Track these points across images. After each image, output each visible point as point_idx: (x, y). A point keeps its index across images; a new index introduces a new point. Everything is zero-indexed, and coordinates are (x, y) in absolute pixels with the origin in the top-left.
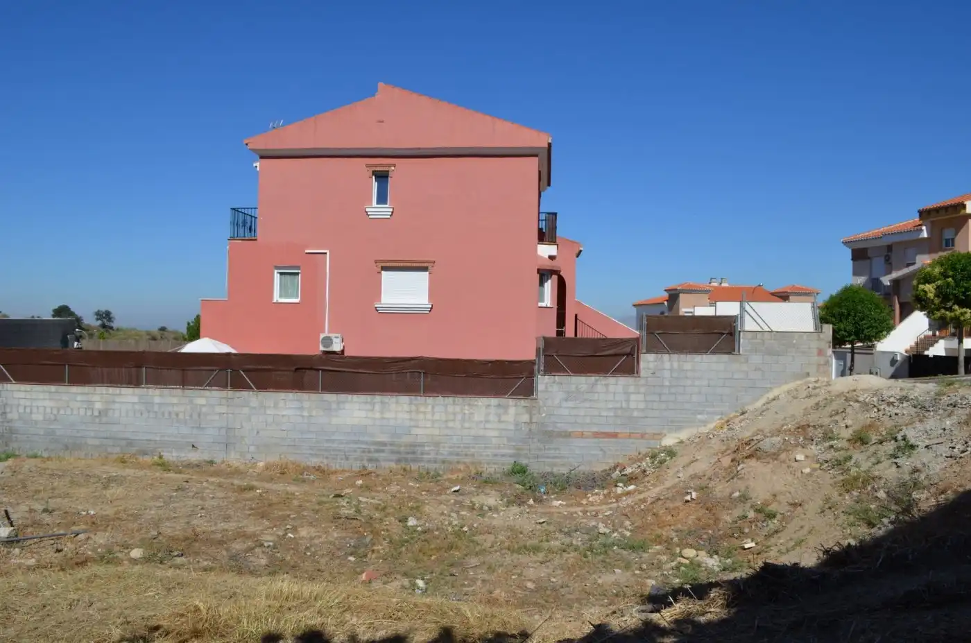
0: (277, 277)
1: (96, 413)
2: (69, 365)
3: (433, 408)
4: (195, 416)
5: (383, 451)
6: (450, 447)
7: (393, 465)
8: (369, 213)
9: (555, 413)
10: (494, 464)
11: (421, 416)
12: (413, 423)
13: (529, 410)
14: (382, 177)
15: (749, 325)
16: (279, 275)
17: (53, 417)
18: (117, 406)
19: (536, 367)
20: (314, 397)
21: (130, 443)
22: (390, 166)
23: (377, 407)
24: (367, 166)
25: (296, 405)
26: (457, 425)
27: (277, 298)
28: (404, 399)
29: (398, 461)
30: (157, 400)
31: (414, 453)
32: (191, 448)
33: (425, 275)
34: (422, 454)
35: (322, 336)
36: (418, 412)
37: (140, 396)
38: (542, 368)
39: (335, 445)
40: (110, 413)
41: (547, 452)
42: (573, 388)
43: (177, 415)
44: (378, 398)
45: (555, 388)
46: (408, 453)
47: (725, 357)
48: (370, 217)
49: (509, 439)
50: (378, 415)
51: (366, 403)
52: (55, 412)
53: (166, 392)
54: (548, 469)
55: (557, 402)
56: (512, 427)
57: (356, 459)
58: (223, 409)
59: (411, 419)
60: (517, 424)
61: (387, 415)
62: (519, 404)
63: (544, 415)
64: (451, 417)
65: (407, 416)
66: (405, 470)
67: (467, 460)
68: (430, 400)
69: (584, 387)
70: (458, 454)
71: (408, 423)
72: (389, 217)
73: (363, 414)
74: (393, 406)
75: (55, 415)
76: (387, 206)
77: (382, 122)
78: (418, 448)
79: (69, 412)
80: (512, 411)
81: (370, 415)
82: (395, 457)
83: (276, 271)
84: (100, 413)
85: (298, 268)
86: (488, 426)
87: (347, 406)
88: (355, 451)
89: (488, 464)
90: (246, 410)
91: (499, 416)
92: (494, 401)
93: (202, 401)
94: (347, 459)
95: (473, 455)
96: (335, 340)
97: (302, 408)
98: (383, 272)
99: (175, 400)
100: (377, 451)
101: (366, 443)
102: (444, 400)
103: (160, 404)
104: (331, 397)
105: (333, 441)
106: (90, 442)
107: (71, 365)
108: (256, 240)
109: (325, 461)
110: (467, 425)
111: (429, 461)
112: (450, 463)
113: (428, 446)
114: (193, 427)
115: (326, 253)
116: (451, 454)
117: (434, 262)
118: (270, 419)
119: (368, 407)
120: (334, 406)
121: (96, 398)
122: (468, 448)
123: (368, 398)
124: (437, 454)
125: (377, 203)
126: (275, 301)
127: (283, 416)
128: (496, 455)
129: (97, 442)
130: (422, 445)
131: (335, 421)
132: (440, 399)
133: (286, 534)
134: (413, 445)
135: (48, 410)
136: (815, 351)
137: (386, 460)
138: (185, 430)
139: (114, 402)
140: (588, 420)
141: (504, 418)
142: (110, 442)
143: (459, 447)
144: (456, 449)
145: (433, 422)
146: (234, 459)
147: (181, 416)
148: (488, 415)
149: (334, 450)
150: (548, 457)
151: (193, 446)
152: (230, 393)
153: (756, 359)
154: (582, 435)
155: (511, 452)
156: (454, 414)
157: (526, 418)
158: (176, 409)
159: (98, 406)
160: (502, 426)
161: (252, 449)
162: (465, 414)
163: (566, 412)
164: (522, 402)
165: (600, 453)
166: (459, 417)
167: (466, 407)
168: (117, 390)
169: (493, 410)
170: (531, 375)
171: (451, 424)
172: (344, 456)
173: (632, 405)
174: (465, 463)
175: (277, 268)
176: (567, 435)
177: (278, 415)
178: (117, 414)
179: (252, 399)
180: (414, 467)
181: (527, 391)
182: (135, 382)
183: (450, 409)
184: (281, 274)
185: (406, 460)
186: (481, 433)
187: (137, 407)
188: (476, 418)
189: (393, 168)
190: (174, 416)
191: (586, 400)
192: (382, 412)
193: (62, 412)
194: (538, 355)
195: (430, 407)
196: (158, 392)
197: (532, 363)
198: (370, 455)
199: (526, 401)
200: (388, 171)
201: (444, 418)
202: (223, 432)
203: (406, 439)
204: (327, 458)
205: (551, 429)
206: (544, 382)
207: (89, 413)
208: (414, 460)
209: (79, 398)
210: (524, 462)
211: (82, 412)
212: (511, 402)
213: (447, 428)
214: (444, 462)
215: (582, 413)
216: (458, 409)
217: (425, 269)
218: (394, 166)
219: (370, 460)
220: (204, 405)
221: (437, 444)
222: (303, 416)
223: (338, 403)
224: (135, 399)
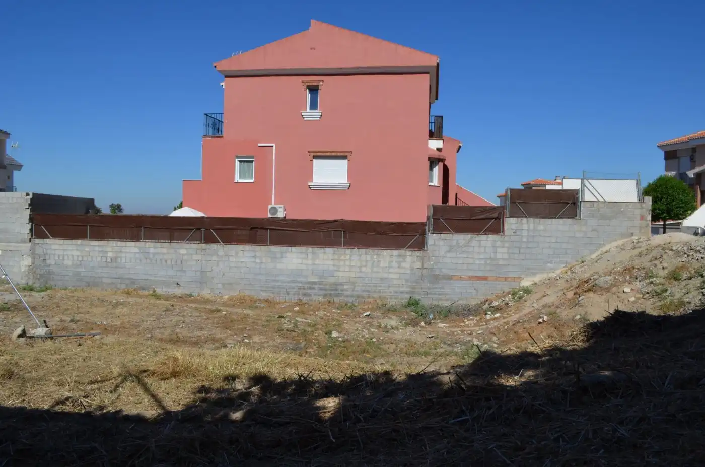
0: (237, 164)
1: (109, 260)
2: (90, 226)
3: (351, 256)
4: (179, 262)
5: (314, 288)
6: (363, 286)
7: (321, 299)
8: (304, 117)
9: (441, 261)
10: (396, 298)
11: (342, 263)
12: (336, 268)
13: (422, 260)
14: (314, 90)
15: (588, 197)
16: (239, 162)
17: (79, 263)
18: (123, 255)
19: (427, 228)
20: (263, 248)
21: (133, 282)
22: (319, 81)
23: (310, 256)
24: (303, 81)
25: (252, 254)
26: (369, 270)
27: (237, 179)
28: (330, 251)
29: (325, 296)
30: (152, 250)
31: (336, 290)
32: (176, 285)
33: (346, 162)
34: (342, 290)
35: (270, 206)
36: (339, 260)
37: (140, 248)
38: (431, 228)
39: (279, 284)
40: (119, 260)
41: (434, 290)
42: (454, 243)
43: (166, 261)
44: (310, 250)
45: (441, 243)
46: (332, 290)
47: (569, 221)
48: (305, 119)
49: (407, 281)
50: (310, 262)
51: (302, 253)
52: (80, 259)
53: (158, 245)
54: (435, 303)
55: (442, 253)
56: (409, 272)
57: (294, 294)
58: (199, 257)
59: (334, 265)
60: (412, 269)
61: (317, 262)
62: (414, 254)
63: (432, 263)
64: (364, 264)
65: (331, 263)
66: (329, 302)
67: (376, 295)
68: (348, 251)
69: (462, 242)
70: (368, 291)
71: (331, 268)
72: (319, 119)
73: (300, 261)
74: (321, 256)
75: (80, 261)
76: (318, 111)
77: (314, 49)
78: (339, 287)
79: (90, 259)
80: (409, 259)
81: (305, 262)
82: (323, 292)
83: (236, 160)
84: (111, 260)
85: (252, 157)
86: (391, 270)
87: (288, 255)
88: (294, 288)
89: (391, 298)
90: (214, 258)
91: (399, 263)
92: (395, 252)
93: (183, 251)
94: (288, 294)
95: (380, 292)
96: (279, 210)
97: (255, 257)
98: (314, 160)
99: (165, 251)
100: (310, 288)
101: (301, 282)
102: (359, 252)
103: (154, 254)
104: (276, 249)
105: (278, 281)
106: (105, 280)
107: (91, 226)
108: (222, 137)
109: (272, 296)
110: (375, 269)
111: (347, 296)
112: (363, 297)
113: (347, 285)
114: (177, 270)
115: (273, 146)
116: (364, 291)
117: (352, 152)
118: (232, 265)
119: (303, 256)
120: (279, 256)
121: (109, 249)
122: (377, 286)
123: (303, 249)
124: (353, 291)
125: (310, 110)
126: (236, 181)
127: (242, 262)
128: (396, 292)
129: (109, 281)
130: (342, 284)
131: (279, 266)
132: (356, 250)
133: (244, 339)
134: (336, 284)
135: (75, 258)
136: (639, 218)
137: (315, 295)
138: (171, 272)
139: (121, 252)
140: (465, 267)
141: (403, 265)
142: (119, 281)
143: (369, 286)
144: (367, 288)
145: (350, 266)
146: (206, 293)
147: (169, 262)
148: (391, 262)
149: (278, 287)
150: (435, 294)
151: (178, 284)
152: (204, 246)
153: (592, 222)
154: (461, 278)
155: (408, 290)
156: (366, 261)
157: (418, 265)
158: (165, 257)
159: (110, 255)
160: (402, 271)
161: (220, 286)
162: (374, 262)
163: (448, 261)
164: (417, 253)
165: (475, 291)
166: (369, 264)
167: (375, 257)
168: (123, 244)
169: (394, 259)
170: (423, 234)
171: (363, 269)
172: (285, 292)
173: (499, 256)
174: (373, 298)
175: (237, 157)
176: (450, 278)
177: (238, 262)
178: (124, 260)
179: (220, 249)
180: (336, 300)
181: (420, 245)
182: (136, 238)
183: (363, 257)
184: (240, 161)
185: (331, 295)
186: (385, 275)
187: (137, 255)
188: (382, 265)
189: (322, 83)
190: (164, 263)
191: (463, 252)
192: (313, 260)
193: (85, 259)
194: (428, 218)
195: (348, 257)
196: (152, 245)
197: (424, 224)
198: (304, 291)
199: (419, 252)
200: (318, 86)
201: (359, 265)
202: (199, 273)
203: (332, 280)
204: (273, 293)
205: (437, 273)
206: (432, 239)
207: (104, 260)
208: (337, 296)
209: (97, 249)
210: (417, 297)
211: (99, 259)
212: (408, 253)
213: (361, 272)
214: (358, 297)
215: (460, 262)
216: (368, 257)
217: (345, 157)
218: (323, 81)
219: (305, 295)
220: (185, 255)
221: (353, 283)
222: (255, 262)
223: (282, 253)
224: (137, 250)
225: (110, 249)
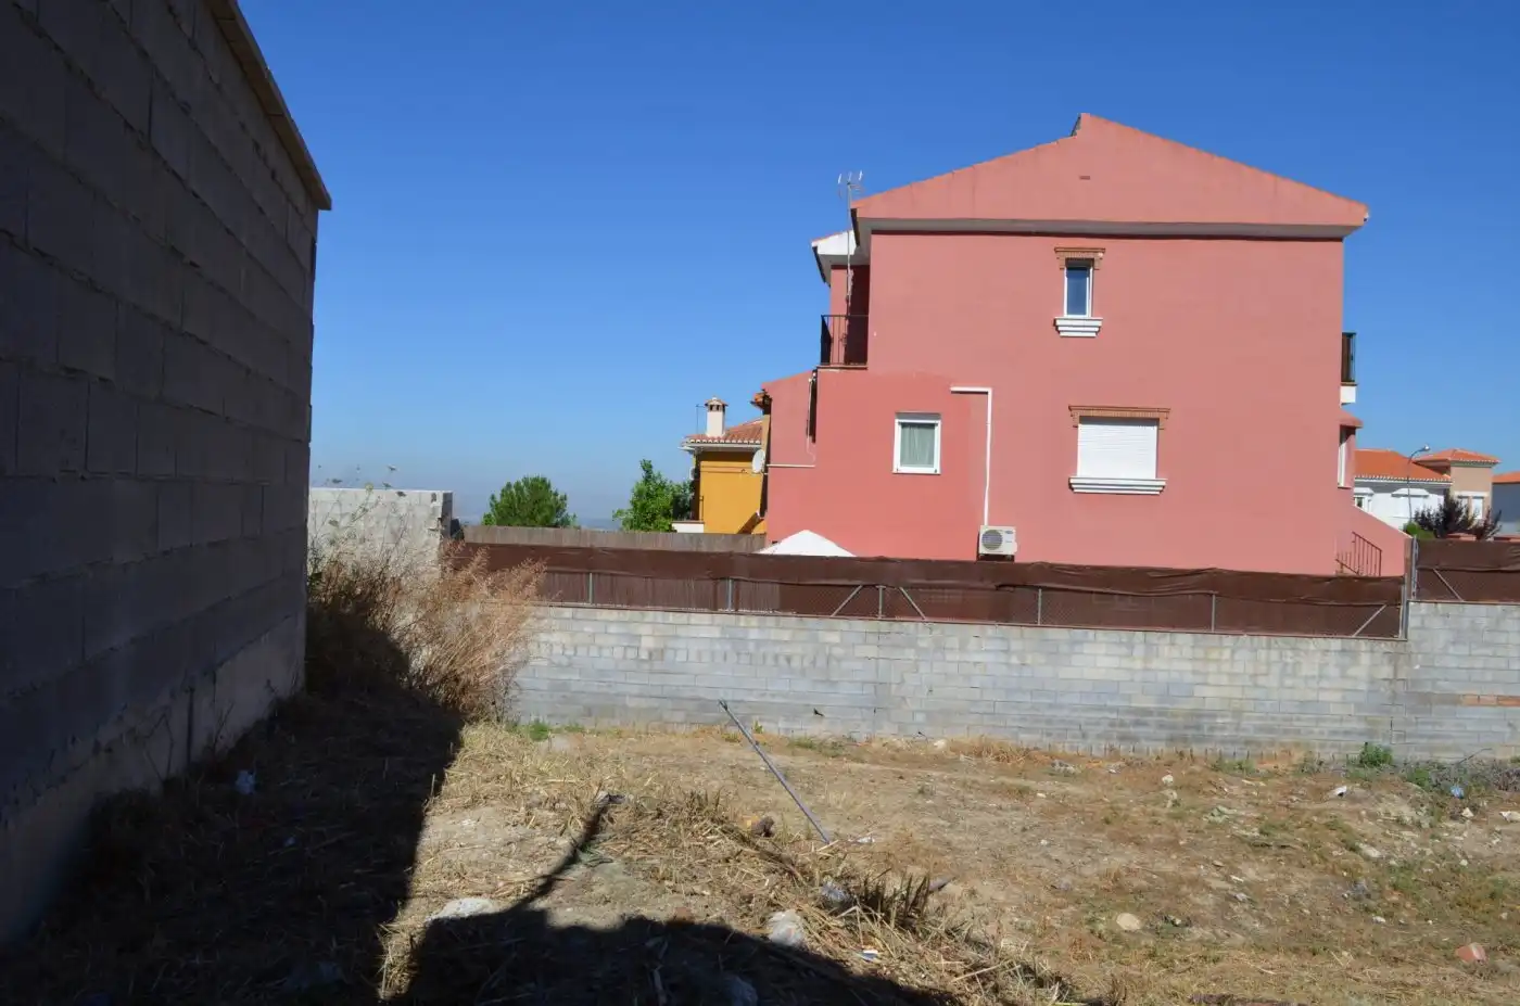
0: (898, 429)
1: (644, 656)
2: (594, 574)
3: (1233, 652)
4: (821, 662)
5: (1145, 724)
6: (1261, 718)
7: (1161, 747)
8: (1060, 329)
9: (1437, 665)
10: (1333, 746)
11: (1212, 668)
12: (1199, 679)
13: (1393, 659)
14: (1078, 268)
16: (900, 427)
17: (565, 661)
18: (681, 644)
19: (1404, 589)
20: (1028, 632)
22: (1095, 250)
23: (1139, 650)
24: (1057, 250)
25: (999, 645)
26: (1273, 681)
28: (1184, 639)
29: (1171, 740)
30: (754, 634)
31: (1198, 727)
32: (813, 714)
33: (1152, 430)
34: (1212, 729)
35: (981, 530)
36: (1206, 660)
37: (723, 628)
38: (1414, 590)
39: (1064, 713)
40: (669, 655)
41: (1420, 727)
42: (1466, 623)
43: (789, 660)
44: (1139, 635)
45: (1437, 623)
46: (1186, 727)
48: (1062, 334)
49: (1359, 706)
50: (1138, 665)
51: (1121, 643)
52: (570, 652)
53: (771, 621)
54: (1423, 756)
55: (1439, 645)
56: (1363, 687)
57: (1099, 736)
58: (871, 651)
59: (1195, 672)
60: (1372, 681)
61: (1155, 664)
62: (1377, 648)
63: (1417, 667)
64: (1263, 669)
65: (1188, 666)
66: (1181, 754)
67: (1287, 739)
68: (1228, 640)
69: (1484, 622)
70: (1270, 730)
71: (1189, 678)
72: (1094, 335)
73: (1113, 662)
74: (1165, 650)
75: (569, 657)
76: (1086, 317)
77: (1088, 178)
78: (1205, 720)
79: (594, 652)
80: (1365, 659)
81: (1126, 663)
82: (1164, 734)
83: (897, 421)
84: (650, 654)
85: (936, 416)
86: (1324, 684)
87: (1087, 649)
88: (1098, 724)
89: (1322, 746)
90: (910, 654)
91: (1343, 668)
92: (1335, 644)
93: (834, 638)
94: (1084, 736)
95: (1298, 732)
96: (1005, 537)
97: (1007, 651)
98: (1080, 425)
99: (786, 636)
100: (1137, 723)
101: (1116, 710)
102: (1252, 641)
103: (759, 643)
104: (1057, 634)
105: (1061, 707)
106: (632, 703)
107: (599, 574)
108: (866, 369)
109: (1046, 740)
110: (1288, 682)
111: (1223, 742)
112: (1259, 744)
113: (1223, 716)
114: (815, 681)
115: (986, 393)
116: (1261, 729)
117: (1167, 411)
118: (953, 668)
119: (1124, 650)
120: (1064, 648)
121: (644, 630)
122: (1291, 720)
123: (1124, 636)
124: (1237, 729)
125: (1069, 313)
126: (895, 471)
127: (976, 663)
128: (1335, 733)
129: (644, 703)
130: (1213, 715)
131: (1065, 673)
132: (1245, 638)
134: (1197, 714)
135: (557, 650)
137: (1148, 739)
138: (802, 686)
139: (676, 637)
140: (1489, 676)
141: (1352, 671)
142: (669, 704)
143: (1273, 719)
144: (1271, 722)
145: (1232, 675)
146: (889, 733)
147: (796, 663)
148: (1323, 666)
149: (1062, 721)
150: (1422, 736)
151: (816, 712)
152: (884, 626)
154: (1478, 701)
155: (1362, 726)
156: (1268, 664)
157: (1386, 671)
158: (788, 650)
159: (648, 643)
160: (1348, 685)
161: (920, 718)
162: (1286, 664)
163: (1453, 663)
164: (1383, 645)
165: (1508, 730)
166: (1276, 669)
167: (1290, 653)
168: (682, 618)
169: (1332, 659)
170: (1395, 600)
171: (1261, 681)
172: (1078, 732)
174: (1282, 744)
175: (900, 415)
176: (1454, 700)
177: (968, 662)
178: (681, 657)
179: (921, 634)
180: (1197, 750)
181: (1389, 628)
182: (713, 604)
183: (1263, 654)
184: (904, 425)
185: (1185, 739)
186: (1312, 696)
187: (718, 647)
188: (1306, 670)
189: (1101, 255)
190: (782, 661)
191: (1488, 644)
192: (1146, 659)
193: (582, 651)
194: (1408, 569)
195: (1227, 654)
196: (754, 621)
197: (1399, 581)
198: (1123, 730)
199: (1389, 643)
200: (1093, 260)
201: (1250, 670)
202: (869, 689)
203: (1188, 705)
204: (1049, 735)
205: (1428, 690)
206: (1420, 615)
207: (631, 654)
208: (1200, 740)
209: (613, 629)
210: (1380, 742)
211: (618, 652)
212: (1364, 645)
213: (1256, 686)
214: (1247, 743)
215: (1479, 664)
216: (1274, 655)
217: (1151, 422)
218: (1103, 250)
219: (1123, 738)
220: (837, 645)
221: (1238, 713)
222: (1008, 664)
223: (1074, 643)
224: (716, 633)
225: (649, 627)
